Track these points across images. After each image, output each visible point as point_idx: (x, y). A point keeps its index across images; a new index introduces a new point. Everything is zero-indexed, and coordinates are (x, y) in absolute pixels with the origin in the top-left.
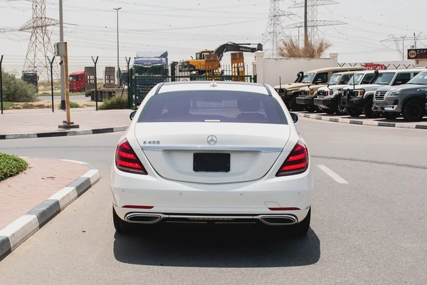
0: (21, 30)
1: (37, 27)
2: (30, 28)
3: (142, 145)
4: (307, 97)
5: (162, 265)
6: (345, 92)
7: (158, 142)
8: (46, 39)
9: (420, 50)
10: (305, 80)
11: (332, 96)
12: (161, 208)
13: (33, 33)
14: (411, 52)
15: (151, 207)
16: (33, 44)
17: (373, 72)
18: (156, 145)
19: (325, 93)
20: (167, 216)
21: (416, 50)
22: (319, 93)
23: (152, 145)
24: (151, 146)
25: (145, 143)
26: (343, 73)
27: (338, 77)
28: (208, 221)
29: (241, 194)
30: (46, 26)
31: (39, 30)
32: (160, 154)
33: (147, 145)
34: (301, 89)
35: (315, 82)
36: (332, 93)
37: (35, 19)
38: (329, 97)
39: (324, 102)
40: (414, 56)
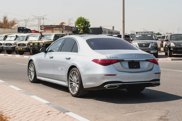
14: (42, 27)
21: (44, 26)
40: (43, 29)
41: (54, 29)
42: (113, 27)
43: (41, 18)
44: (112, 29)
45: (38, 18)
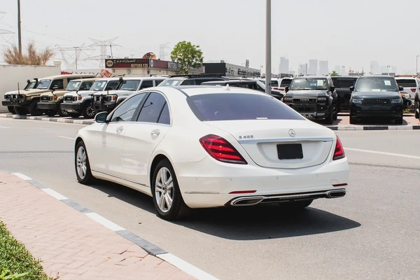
3: (239, 139)
4: (50, 102)
5: (270, 238)
6: (98, 97)
7: (252, 136)
9: (117, 60)
10: (40, 86)
11: (81, 101)
12: (263, 191)
14: (108, 61)
15: (254, 191)
17: (118, 79)
18: (250, 139)
19: (72, 99)
20: (267, 198)
21: (113, 60)
22: (66, 98)
23: (247, 139)
24: (247, 141)
25: (240, 137)
26: (82, 80)
27: (78, 83)
28: (290, 199)
29: (317, 175)
32: (255, 146)
33: (243, 139)
34: (42, 95)
35: (52, 89)
36: (80, 98)
38: (78, 102)
39: (73, 107)
40: (111, 65)
41: (132, 65)
42: (247, 63)
43: (107, 43)
44: (244, 66)
45: (100, 44)
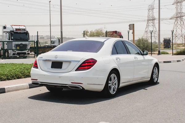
0: (170, 19)
1: (178, 17)
2: (175, 18)
7: (42, 58)
8: (182, 23)
12: (40, 80)
13: (176, 20)
15: (37, 80)
16: (176, 25)
20: (41, 83)
25: (39, 58)
28: (54, 86)
30: (182, 16)
31: (179, 19)
37: (177, 14)
